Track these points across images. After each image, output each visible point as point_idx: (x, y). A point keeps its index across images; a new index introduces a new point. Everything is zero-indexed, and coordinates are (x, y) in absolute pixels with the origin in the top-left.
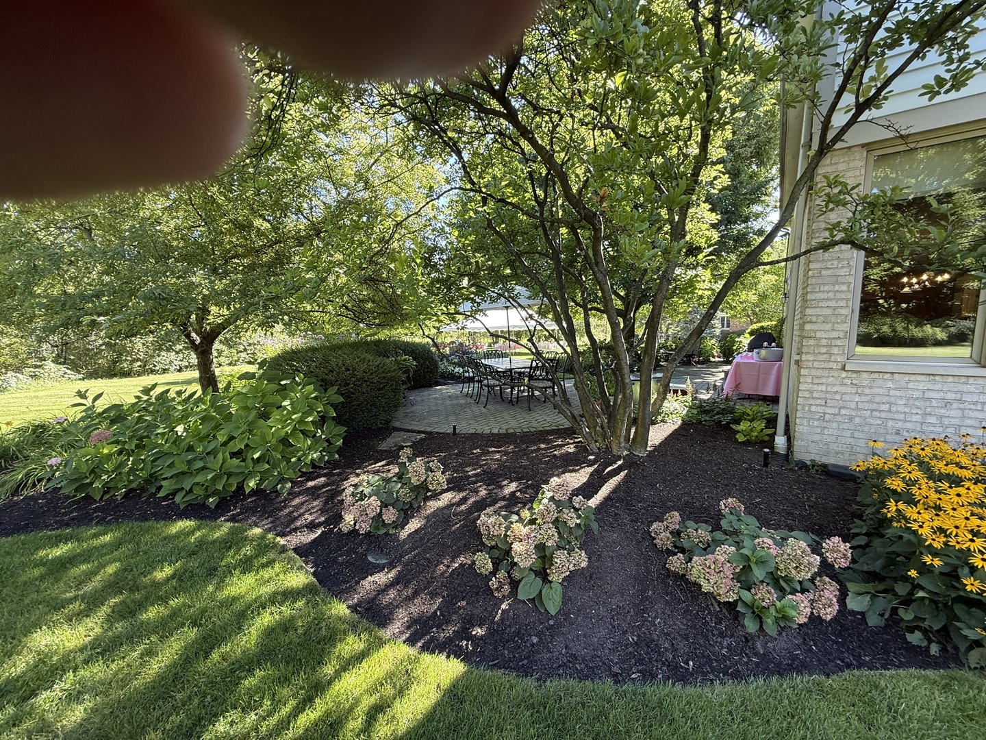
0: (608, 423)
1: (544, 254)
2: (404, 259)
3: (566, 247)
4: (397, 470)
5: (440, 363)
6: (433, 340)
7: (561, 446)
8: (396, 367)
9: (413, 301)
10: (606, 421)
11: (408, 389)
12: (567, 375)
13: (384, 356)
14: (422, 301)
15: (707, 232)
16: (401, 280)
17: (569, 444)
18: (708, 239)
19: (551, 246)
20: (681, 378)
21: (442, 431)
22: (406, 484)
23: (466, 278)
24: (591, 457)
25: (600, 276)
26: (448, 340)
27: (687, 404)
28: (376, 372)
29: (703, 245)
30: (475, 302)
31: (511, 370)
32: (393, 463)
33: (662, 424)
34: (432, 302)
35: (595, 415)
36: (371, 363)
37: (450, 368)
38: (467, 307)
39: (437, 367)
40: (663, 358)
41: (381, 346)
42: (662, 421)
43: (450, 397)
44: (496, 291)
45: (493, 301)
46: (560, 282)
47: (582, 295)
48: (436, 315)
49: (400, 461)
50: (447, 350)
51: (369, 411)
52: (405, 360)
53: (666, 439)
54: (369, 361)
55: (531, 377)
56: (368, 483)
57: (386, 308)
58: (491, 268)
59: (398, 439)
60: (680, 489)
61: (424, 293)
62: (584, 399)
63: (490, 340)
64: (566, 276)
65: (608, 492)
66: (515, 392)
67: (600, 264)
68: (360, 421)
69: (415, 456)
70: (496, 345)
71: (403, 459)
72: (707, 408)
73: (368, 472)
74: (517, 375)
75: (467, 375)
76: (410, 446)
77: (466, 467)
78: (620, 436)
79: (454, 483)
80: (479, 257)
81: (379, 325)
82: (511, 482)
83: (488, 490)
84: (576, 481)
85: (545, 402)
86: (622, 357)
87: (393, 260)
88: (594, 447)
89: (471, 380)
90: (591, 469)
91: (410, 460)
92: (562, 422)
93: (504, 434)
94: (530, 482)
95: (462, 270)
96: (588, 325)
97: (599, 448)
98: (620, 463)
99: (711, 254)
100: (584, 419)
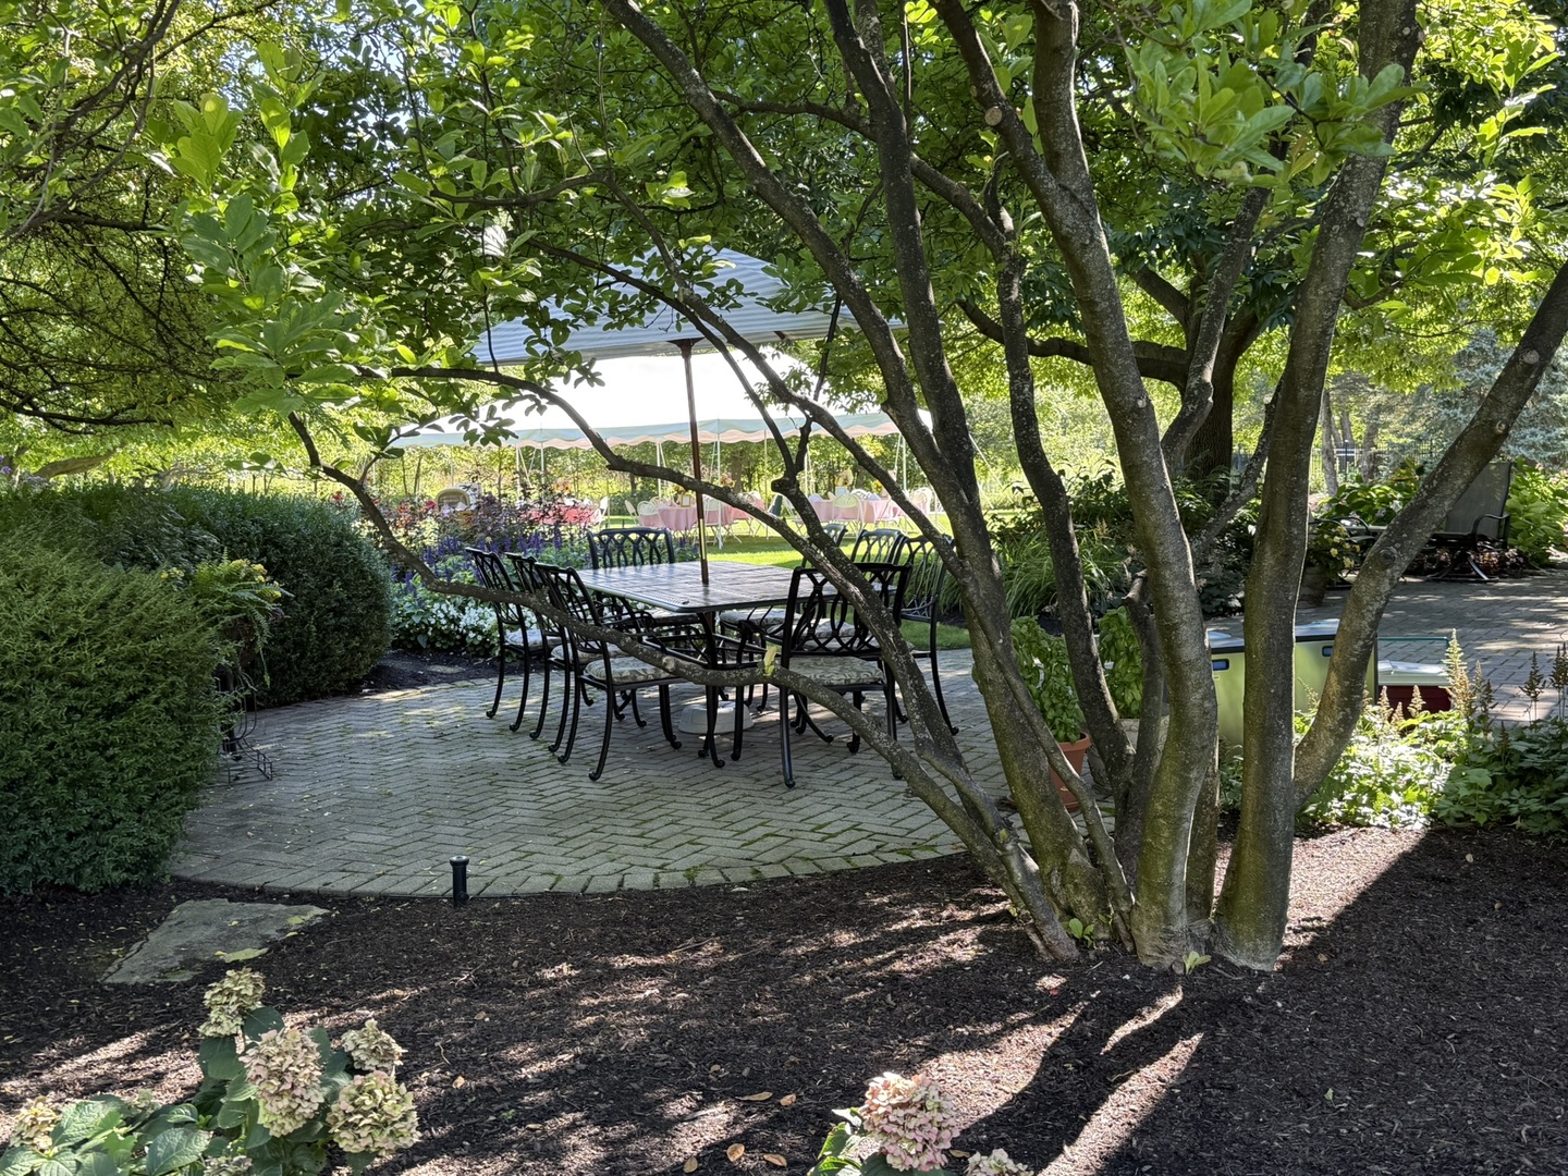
0: (1119, 831)
1: (838, 116)
2: (214, 126)
3: (932, 85)
4: (193, 1073)
5: (395, 588)
6: (357, 487)
7: (919, 937)
8: (187, 609)
9: (258, 314)
10: (1109, 823)
11: (250, 705)
12: (946, 632)
13: (134, 560)
14: (303, 317)
15: (1513, 26)
16: (204, 223)
17: (954, 925)
18: (1520, 53)
19: (866, 78)
20: (1423, 633)
21: (405, 888)
22: (234, 1133)
23: (504, 218)
24: (1051, 982)
25: (1066, 212)
26: (432, 487)
27: (1451, 747)
28: (92, 633)
29: (1503, 79)
30: (546, 322)
31: (705, 614)
32: (177, 1044)
33: (1347, 832)
34: (349, 322)
35: (1057, 799)
36: (69, 593)
37: (442, 610)
38: (509, 341)
39: (376, 602)
40: (1352, 554)
41: (116, 516)
42: (1348, 820)
43: (440, 736)
44: (636, 273)
45: (622, 317)
46: (906, 237)
47: (1004, 293)
48: (367, 376)
49: (206, 1030)
50: (429, 531)
51: (65, 808)
52: (230, 578)
53: (1363, 896)
54: (61, 584)
55: (792, 645)
56: (58, 1135)
57: (136, 344)
58: (609, 178)
59: (198, 934)
60: (1421, 1108)
61: (311, 281)
62: (1012, 732)
63: (619, 483)
64: (930, 210)
65: (1120, 1131)
66: (726, 710)
67: (1066, 163)
68: (22, 858)
69: (277, 1004)
70: (646, 508)
71: (222, 1022)
72: (1532, 761)
73: (58, 1086)
74: (734, 636)
75: (514, 637)
76: (254, 964)
77: (510, 1043)
78: (1167, 887)
79: (455, 1117)
80: (551, 128)
81: (107, 421)
82: (709, 1100)
83: (607, 1143)
84: (986, 1086)
85: (853, 747)
86: (1167, 551)
87: (170, 131)
88: (1059, 935)
89: (532, 660)
90: (1044, 1036)
91: (253, 1023)
92: (925, 833)
93: (681, 893)
94: (787, 1100)
95: (478, 183)
96: (1024, 416)
97: (1080, 943)
98: (1170, 1001)
99: (1531, 116)
100: (1016, 821)
